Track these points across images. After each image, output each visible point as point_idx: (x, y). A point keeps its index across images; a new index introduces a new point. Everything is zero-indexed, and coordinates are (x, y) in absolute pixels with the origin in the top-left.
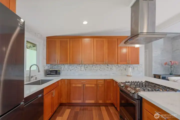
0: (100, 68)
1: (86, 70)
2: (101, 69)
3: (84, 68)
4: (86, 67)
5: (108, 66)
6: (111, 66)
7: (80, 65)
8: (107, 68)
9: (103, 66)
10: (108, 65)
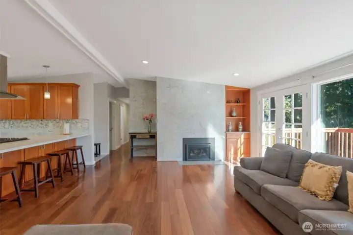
0: (32, 124)
1: (11, 127)
2: (32, 126)
3: (10, 125)
4: (11, 123)
5: (42, 122)
6: (47, 122)
7: (4, 121)
8: (41, 124)
9: (35, 122)
10: (42, 120)
